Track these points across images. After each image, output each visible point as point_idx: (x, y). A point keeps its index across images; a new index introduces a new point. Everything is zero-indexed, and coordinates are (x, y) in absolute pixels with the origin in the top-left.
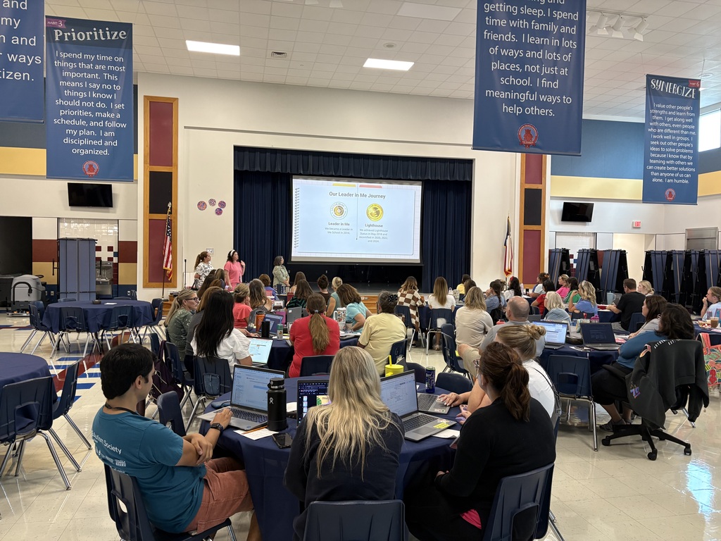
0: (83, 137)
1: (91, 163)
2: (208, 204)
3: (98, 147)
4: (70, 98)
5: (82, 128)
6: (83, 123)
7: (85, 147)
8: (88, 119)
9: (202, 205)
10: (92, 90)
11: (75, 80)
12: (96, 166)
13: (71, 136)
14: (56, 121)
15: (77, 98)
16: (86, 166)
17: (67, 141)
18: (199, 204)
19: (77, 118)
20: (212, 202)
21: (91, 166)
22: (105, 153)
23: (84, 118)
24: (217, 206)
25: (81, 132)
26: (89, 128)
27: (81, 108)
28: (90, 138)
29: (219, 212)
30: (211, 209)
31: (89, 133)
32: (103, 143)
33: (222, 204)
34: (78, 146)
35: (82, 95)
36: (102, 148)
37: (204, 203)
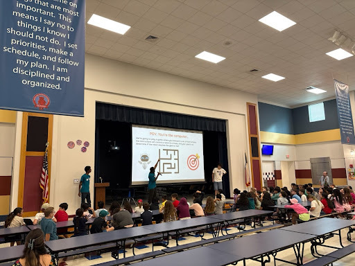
0: (35, 69)
1: (42, 95)
2: (75, 143)
3: (50, 81)
4: (24, 30)
5: (34, 60)
6: (36, 55)
7: (36, 79)
8: (41, 53)
9: (71, 145)
10: (47, 26)
11: (30, 13)
12: (47, 100)
13: (22, 67)
14: (6, 49)
15: (31, 31)
16: (36, 98)
17: (17, 70)
18: (69, 143)
19: (30, 50)
20: (79, 142)
21: (42, 99)
22: (57, 87)
23: (36, 51)
24: (82, 145)
25: (33, 64)
26: (42, 62)
27: (34, 40)
28: (42, 71)
29: (84, 150)
30: (78, 148)
31: (41, 66)
32: (56, 78)
33: (87, 144)
34: (29, 78)
35: (36, 29)
36: (55, 82)
37: (73, 143)
